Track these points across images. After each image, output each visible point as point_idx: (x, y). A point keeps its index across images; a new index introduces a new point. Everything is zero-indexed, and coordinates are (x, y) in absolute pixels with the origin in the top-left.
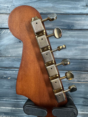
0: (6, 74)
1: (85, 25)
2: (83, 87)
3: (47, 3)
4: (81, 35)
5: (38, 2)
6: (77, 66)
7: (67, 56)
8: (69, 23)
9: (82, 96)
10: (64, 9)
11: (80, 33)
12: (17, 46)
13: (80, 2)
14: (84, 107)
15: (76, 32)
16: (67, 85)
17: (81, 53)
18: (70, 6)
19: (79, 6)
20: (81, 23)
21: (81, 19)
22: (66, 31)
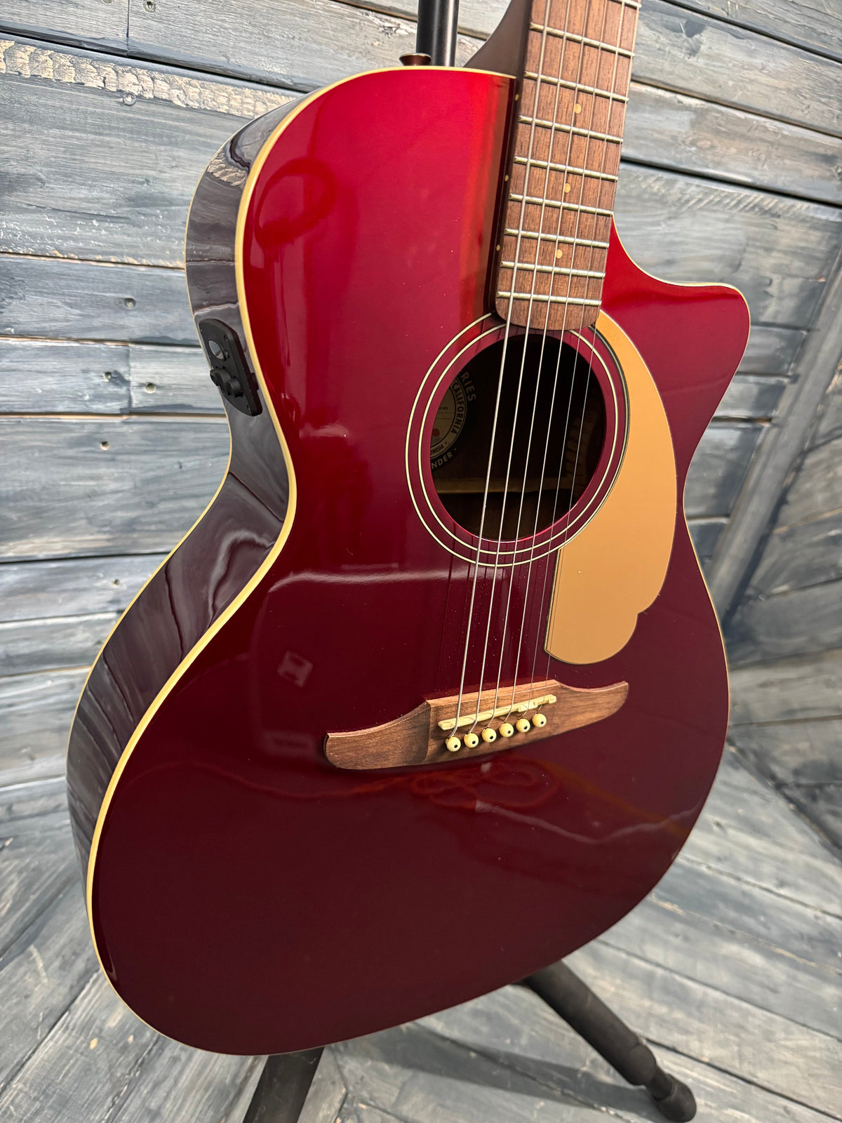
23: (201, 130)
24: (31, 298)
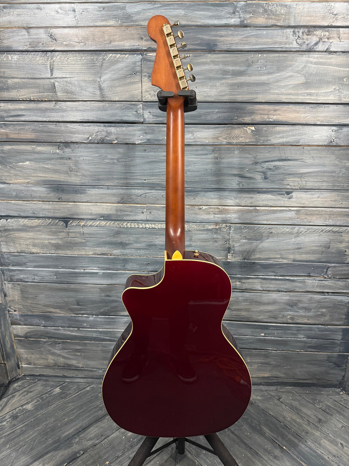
0: (109, 134)
1: (234, 43)
2: (236, 155)
3: (177, 9)
4: (228, 59)
5: (163, 8)
6: (225, 114)
7: (209, 96)
8: (210, 40)
9: (235, 172)
10: (201, 18)
11: (227, 57)
12: (129, 81)
13: (224, 8)
14: (240, 195)
15: (221, 55)
16: (210, 152)
17: (229, 91)
18: (210, 14)
19: (223, 14)
20: (227, 40)
21: (226, 34)
22: (206, 53)
23: (162, 232)
24: (130, 264)
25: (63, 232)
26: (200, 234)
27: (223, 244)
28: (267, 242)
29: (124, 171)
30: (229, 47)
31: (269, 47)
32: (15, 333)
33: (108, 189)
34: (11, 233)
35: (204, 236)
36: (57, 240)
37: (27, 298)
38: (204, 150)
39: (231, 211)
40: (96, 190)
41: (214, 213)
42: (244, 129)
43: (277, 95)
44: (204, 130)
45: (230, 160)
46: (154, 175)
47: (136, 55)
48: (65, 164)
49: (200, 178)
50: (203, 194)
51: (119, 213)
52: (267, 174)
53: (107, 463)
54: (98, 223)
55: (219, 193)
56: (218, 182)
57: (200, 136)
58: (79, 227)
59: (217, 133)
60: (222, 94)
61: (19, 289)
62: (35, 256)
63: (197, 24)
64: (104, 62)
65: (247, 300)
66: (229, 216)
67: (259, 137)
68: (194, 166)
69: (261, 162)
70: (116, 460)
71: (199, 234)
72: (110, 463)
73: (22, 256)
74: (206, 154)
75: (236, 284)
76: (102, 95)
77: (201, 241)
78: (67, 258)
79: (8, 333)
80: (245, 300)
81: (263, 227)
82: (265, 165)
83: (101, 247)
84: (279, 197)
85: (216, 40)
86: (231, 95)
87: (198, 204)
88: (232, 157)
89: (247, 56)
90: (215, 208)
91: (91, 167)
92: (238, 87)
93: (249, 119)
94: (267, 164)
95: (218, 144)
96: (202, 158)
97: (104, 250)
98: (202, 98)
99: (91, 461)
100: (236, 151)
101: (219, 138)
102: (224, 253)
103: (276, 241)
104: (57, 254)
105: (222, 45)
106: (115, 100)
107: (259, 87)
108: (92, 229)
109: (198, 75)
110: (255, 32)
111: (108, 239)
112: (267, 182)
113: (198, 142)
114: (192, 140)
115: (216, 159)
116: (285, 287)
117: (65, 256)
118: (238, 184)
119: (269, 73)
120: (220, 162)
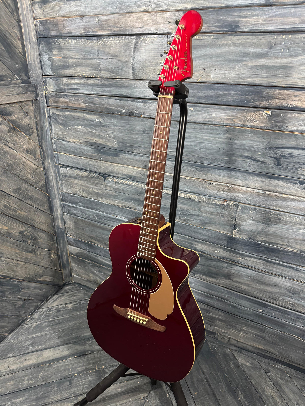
0: (139, 108)
1: (256, 24)
2: (250, 137)
4: (250, 41)
6: (242, 97)
7: (227, 78)
8: (232, 21)
11: (248, 39)
15: (242, 36)
16: (224, 133)
17: (248, 73)
20: (250, 21)
21: (250, 14)
22: (228, 35)
25: (103, 184)
26: (209, 207)
27: (230, 220)
28: (274, 227)
29: (148, 142)
30: (251, 29)
31: (296, 27)
32: (70, 251)
33: (135, 155)
34: (69, 179)
35: (212, 209)
36: (98, 190)
37: (78, 228)
38: (218, 130)
39: (239, 190)
40: (126, 155)
41: (223, 190)
42: (260, 113)
43: (300, 79)
44: (220, 111)
45: (243, 142)
46: (172, 148)
47: (163, 38)
48: (105, 131)
49: (212, 155)
50: (214, 170)
51: (142, 177)
52: (280, 161)
53: (103, 367)
54: (126, 182)
55: (229, 172)
56: (229, 162)
57: (216, 116)
58: (113, 183)
59: (232, 114)
60: (241, 76)
61: (73, 220)
62: (83, 199)
63: (221, 5)
64: (137, 44)
65: (248, 276)
66: (237, 195)
67: (275, 122)
68: (208, 144)
69: (275, 148)
70: (110, 367)
71: (207, 207)
72: (105, 368)
73: (76, 197)
74: (221, 134)
75: (239, 259)
76: (134, 74)
77: (209, 214)
78: (105, 205)
79: (65, 250)
80: (246, 275)
81: (272, 212)
82: (279, 152)
83: (128, 201)
84: (291, 186)
85: (238, 21)
86: (250, 78)
87: (209, 180)
88: (245, 139)
89: (270, 37)
90: (225, 186)
91: (123, 136)
92: (257, 70)
93: (267, 103)
94: (282, 150)
95: (233, 125)
96: (216, 138)
97: (131, 204)
98: (220, 80)
99: (93, 361)
100: (250, 134)
101: (234, 120)
102: (230, 228)
103: (284, 229)
104: (98, 200)
105: (244, 26)
106: (144, 79)
107: (280, 70)
108: (122, 186)
109: (218, 57)
110: (281, 11)
111: (133, 196)
112: (280, 169)
113: (213, 121)
114: (208, 120)
115: (229, 139)
116: (288, 274)
117: (103, 203)
118: (249, 166)
119: (292, 56)
120: (233, 143)
